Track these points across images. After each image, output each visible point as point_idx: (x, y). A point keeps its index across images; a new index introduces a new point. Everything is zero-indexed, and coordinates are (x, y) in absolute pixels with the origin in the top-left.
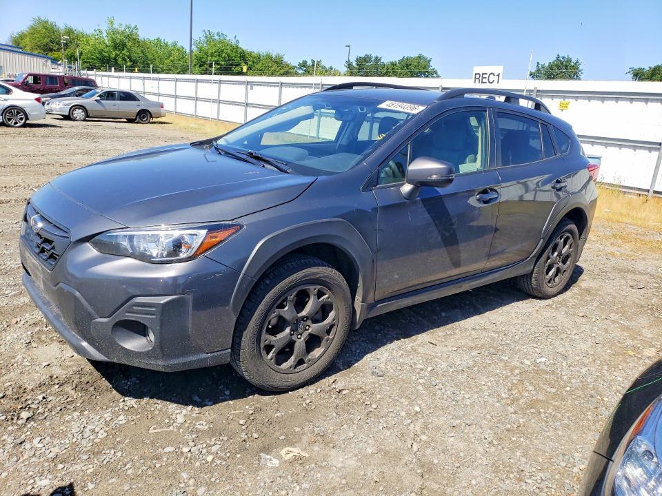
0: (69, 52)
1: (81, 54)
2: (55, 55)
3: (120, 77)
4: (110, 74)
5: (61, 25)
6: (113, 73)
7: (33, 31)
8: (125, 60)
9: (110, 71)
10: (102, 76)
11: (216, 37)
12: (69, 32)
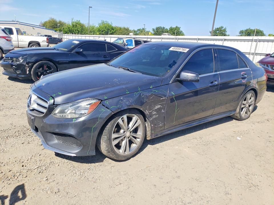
0: (60, 28)
1: (63, 29)
2: (56, 29)
3: (73, 36)
4: (70, 35)
5: (58, 20)
6: (71, 35)
7: (50, 22)
8: (76, 31)
9: (70, 34)
10: (69, 36)
11: (105, 22)
12: (60, 22)
